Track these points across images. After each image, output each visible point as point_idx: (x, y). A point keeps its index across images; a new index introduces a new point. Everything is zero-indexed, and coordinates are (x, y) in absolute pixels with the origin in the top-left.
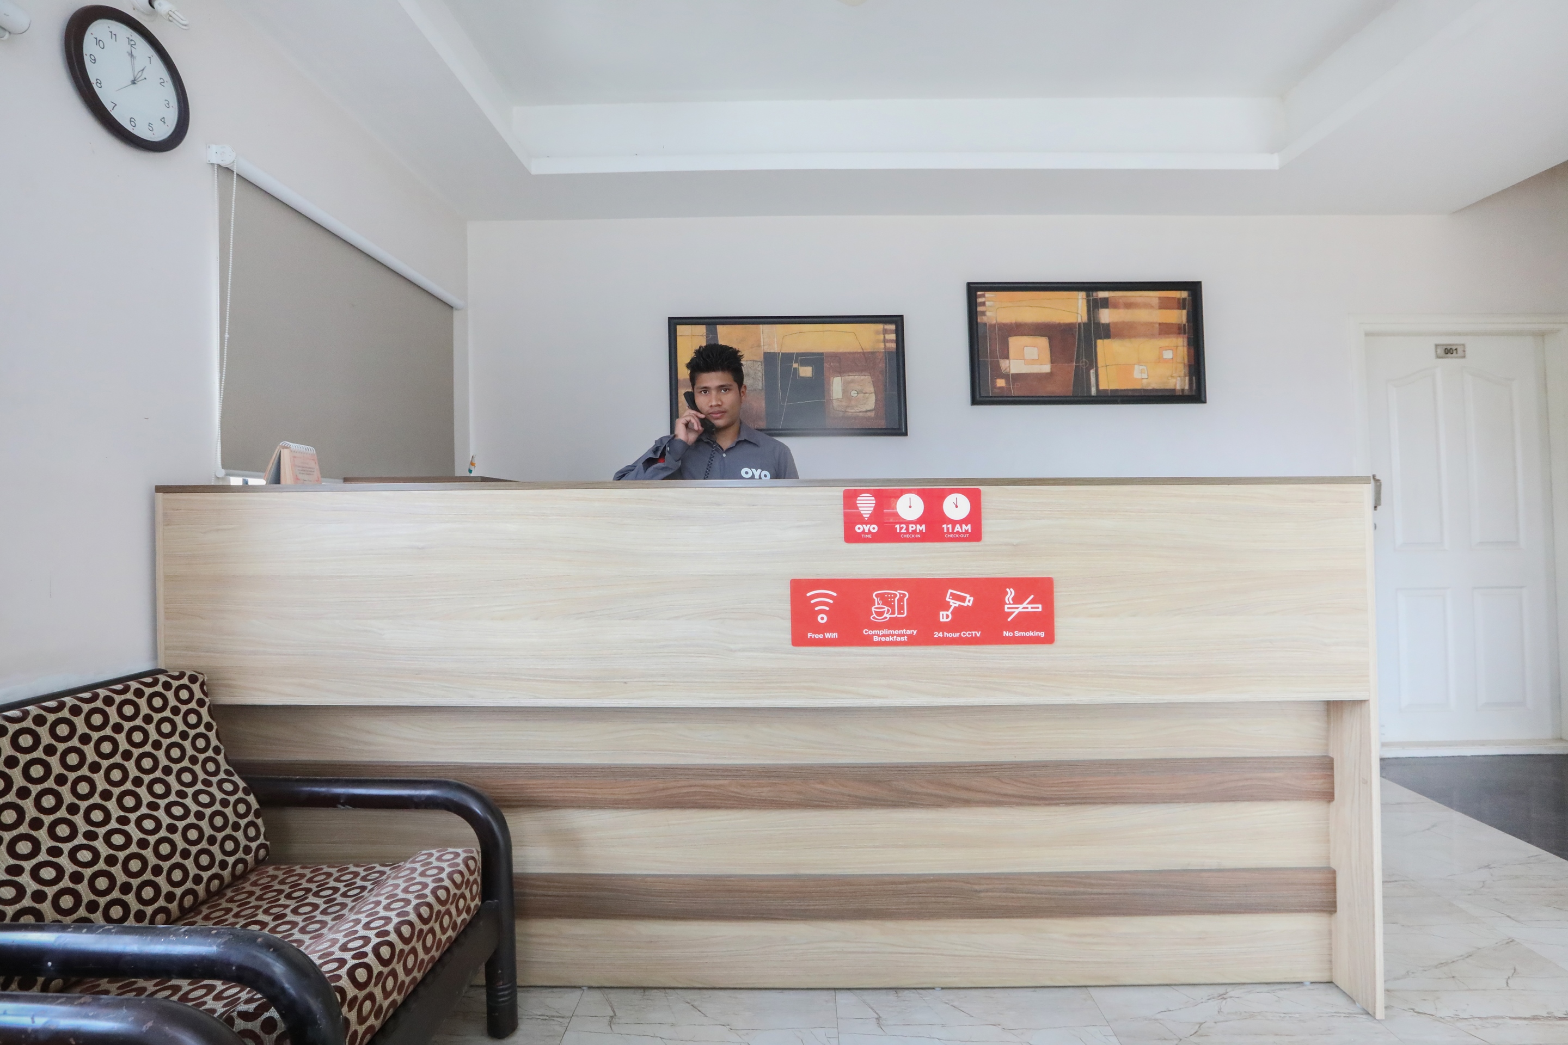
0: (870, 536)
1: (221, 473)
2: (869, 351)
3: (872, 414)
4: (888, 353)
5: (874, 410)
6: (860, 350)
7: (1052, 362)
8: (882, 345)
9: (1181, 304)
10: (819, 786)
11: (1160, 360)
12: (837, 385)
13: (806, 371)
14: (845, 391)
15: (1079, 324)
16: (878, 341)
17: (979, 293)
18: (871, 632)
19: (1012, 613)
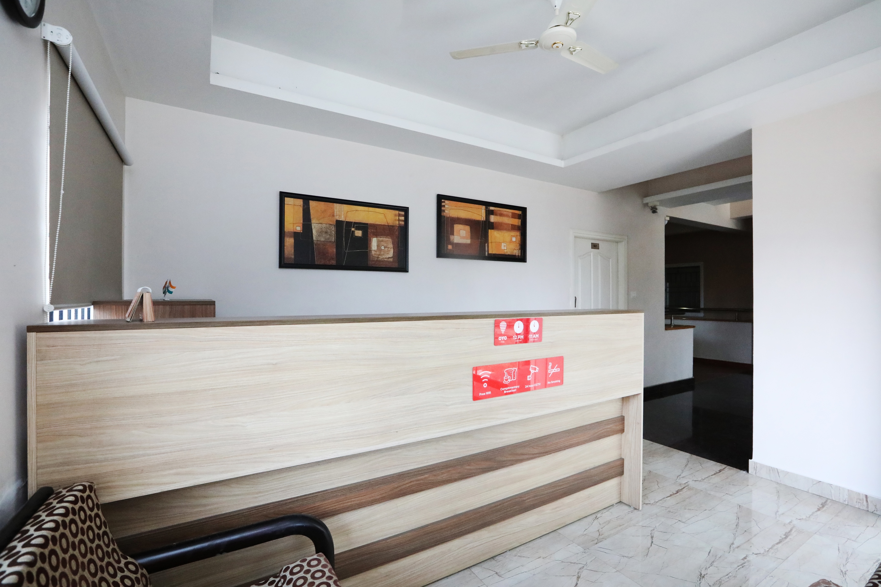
0: (504, 342)
2: (391, 225)
3: (391, 260)
4: (400, 227)
5: (392, 257)
6: (387, 224)
7: (472, 238)
8: (397, 222)
9: (519, 217)
11: (511, 241)
12: (374, 242)
13: (359, 233)
14: (378, 246)
15: (482, 221)
16: (396, 220)
17: (443, 200)
18: (503, 389)
19: (551, 373)
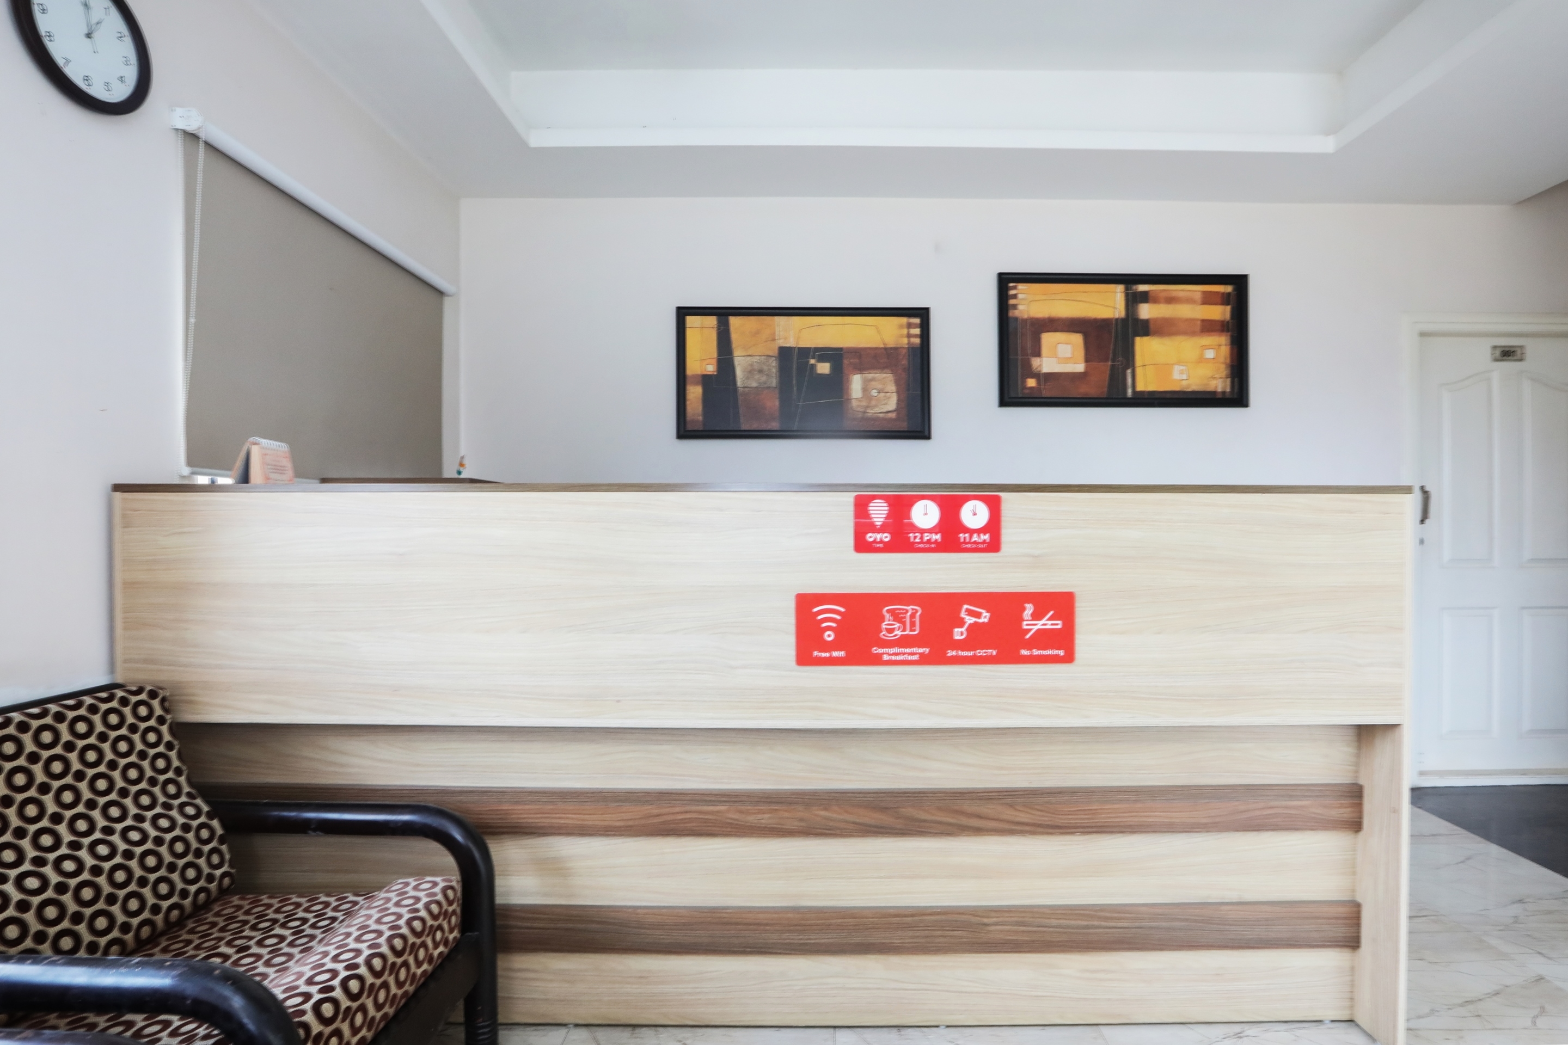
0: (881, 545)
1: (186, 471)
2: (892, 346)
3: (893, 415)
4: (911, 349)
5: (895, 411)
6: (882, 346)
7: (1087, 360)
8: (905, 341)
9: (1225, 299)
10: (823, 813)
11: (1201, 360)
12: (856, 383)
13: (824, 368)
14: (865, 390)
15: (1117, 319)
16: (902, 336)
17: (1011, 285)
18: (881, 651)
19: (1030, 630)
